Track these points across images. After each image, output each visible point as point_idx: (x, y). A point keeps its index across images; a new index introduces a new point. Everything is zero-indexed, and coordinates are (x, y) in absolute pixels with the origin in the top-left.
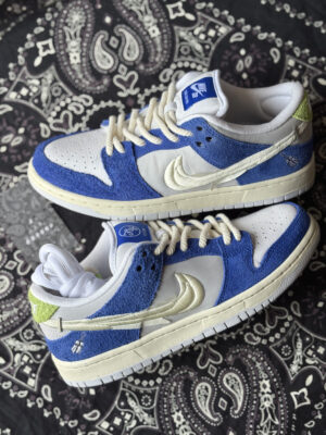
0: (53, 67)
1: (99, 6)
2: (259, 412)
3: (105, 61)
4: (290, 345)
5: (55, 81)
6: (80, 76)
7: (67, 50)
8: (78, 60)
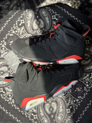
0: (23, 27)
1: (36, 13)
2: (59, 112)
3: (36, 27)
4: (68, 99)
5: (24, 30)
6: (29, 29)
7: (27, 23)
8: (29, 26)
